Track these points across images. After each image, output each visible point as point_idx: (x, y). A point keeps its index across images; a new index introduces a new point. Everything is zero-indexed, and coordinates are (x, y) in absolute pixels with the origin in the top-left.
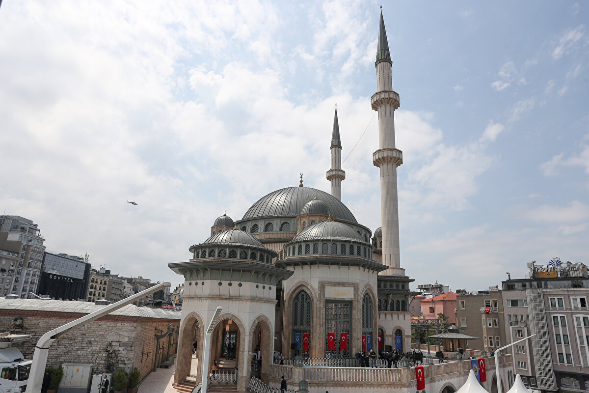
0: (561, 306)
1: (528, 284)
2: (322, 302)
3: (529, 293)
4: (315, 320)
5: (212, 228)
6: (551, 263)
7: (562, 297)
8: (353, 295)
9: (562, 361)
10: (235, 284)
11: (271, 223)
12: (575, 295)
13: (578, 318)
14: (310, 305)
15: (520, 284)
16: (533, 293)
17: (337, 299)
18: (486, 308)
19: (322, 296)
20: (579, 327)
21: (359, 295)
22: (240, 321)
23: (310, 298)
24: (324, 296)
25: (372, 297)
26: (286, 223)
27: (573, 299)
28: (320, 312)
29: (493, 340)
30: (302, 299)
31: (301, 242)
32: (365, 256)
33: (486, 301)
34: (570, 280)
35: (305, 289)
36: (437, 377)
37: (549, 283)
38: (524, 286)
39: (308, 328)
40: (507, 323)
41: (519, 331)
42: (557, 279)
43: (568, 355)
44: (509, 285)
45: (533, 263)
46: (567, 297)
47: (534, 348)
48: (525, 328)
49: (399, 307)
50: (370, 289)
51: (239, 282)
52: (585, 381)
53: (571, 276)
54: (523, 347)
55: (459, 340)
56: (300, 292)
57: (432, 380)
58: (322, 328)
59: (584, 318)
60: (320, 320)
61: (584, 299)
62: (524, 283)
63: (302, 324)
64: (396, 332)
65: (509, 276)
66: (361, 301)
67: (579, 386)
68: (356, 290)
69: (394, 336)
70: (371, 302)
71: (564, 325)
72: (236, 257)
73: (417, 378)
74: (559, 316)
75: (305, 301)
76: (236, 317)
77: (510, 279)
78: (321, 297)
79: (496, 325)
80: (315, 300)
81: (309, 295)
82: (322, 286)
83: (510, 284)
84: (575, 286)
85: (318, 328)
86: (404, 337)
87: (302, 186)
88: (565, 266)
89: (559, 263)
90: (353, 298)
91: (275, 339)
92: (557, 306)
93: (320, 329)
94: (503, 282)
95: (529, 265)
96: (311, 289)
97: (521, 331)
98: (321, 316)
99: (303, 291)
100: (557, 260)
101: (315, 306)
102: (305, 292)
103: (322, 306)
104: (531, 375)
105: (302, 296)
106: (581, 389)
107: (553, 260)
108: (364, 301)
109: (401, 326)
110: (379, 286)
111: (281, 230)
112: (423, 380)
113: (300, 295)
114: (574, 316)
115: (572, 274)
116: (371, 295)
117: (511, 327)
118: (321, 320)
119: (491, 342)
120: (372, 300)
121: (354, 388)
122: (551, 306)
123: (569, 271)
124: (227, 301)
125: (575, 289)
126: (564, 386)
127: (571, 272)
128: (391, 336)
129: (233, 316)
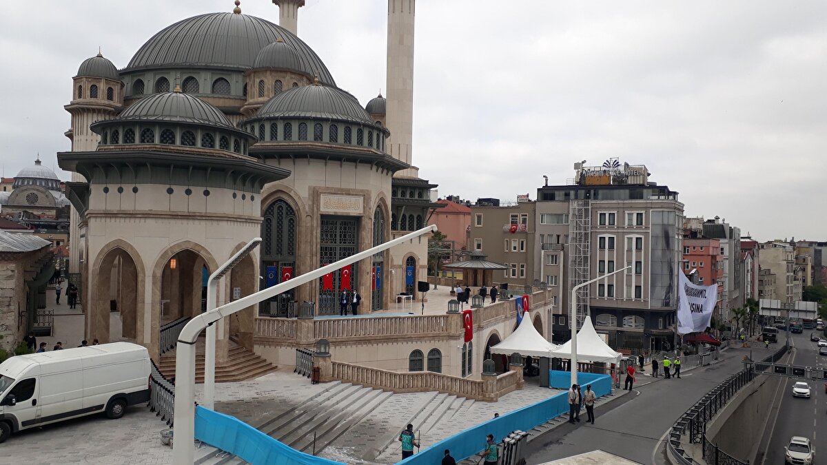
0: (612, 223)
1: (572, 193)
2: (315, 217)
3: (575, 205)
4: (303, 246)
5: (75, 79)
6: (606, 164)
7: (615, 212)
8: (362, 208)
9: (601, 294)
10: (198, 191)
11: (193, 78)
12: (631, 208)
13: (630, 239)
14: (293, 223)
15: (562, 193)
16: (578, 205)
17: (339, 214)
18: (512, 226)
19: (315, 209)
20: (630, 250)
21: (370, 208)
22: (209, 253)
23: (293, 211)
24: (318, 209)
25: (384, 211)
26: (222, 79)
27: (628, 214)
28: (312, 233)
29: (516, 269)
30: (278, 213)
31: (276, 119)
32: (378, 147)
33: (512, 216)
34: (627, 188)
35: (285, 197)
36: (483, 323)
37: (601, 192)
38: (567, 195)
39: (290, 259)
40: (538, 244)
41: (553, 256)
42: (608, 187)
43: (610, 286)
44: (547, 193)
45: (583, 162)
46: (621, 210)
47: (570, 279)
48: (562, 253)
49: (405, 225)
50: (382, 200)
51: (204, 189)
52: (625, 316)
53: (629, 183)
54: (556, 277)
55: (484, 270)
56: (276, 201)
57: (480, 328)
58: (314, 258)
59: (637, 238)
60: (312, 246)
61: (641, 214)
62: (567, 192)
63: (280, 252)
64: (408, 260)
65: (547, 180)
66: (373, 218)
67: (615, 323)
68: (367, 200)
69: (405, 266)
70: (383, 218)
71: (611, 247)
72: (194, 144)
73: (465, 326)
74: (607, 236)
75: (284, 215)
76: (203, 248)
77: (547, 185)
78: (313, 210)
79: (522, 249)
80: (303, 215)
81: (291, 208)
82: (315, 194)
83: (549, 192)
84: (632, 197)
85: (308, 258)
86: (417, 267)
87: (237, 12)
88: (622, 169)
89: (617, 164)
90: (362, 212)
91: (260, 279)
92: (607, 223)
93: (312, 260)
94: (538, 190)
95: (577, 166)
96: (296, 199)
97: (556, 256)
98: (314, 240)
99: (280, 200)
100: (614, 160)
101: (304, 224)
102: (285, 202)
103: (315, 225)
104: (561, 313)
105: (278, 208)
106: (618, 326)
107: (609, 160)
108: (375, 218)
109: (415, 252)
110: (394, 194)
111: (213, 92)
112: (471, 327)
113: (276, 207)
114: (626, 236)
115: (630, 181)
116: (383, 208)
117: (543, 251)
118: (314, 246)
119: (514, 271)
120: (385, 214)
121: (385, 344)
122: (599, 224)
123: (627, 177)
124: (185, 222)
125: (633, 201)
126: (599, 324)
127: (629, 177)
128: (400, 266)
129: (196, 244)
